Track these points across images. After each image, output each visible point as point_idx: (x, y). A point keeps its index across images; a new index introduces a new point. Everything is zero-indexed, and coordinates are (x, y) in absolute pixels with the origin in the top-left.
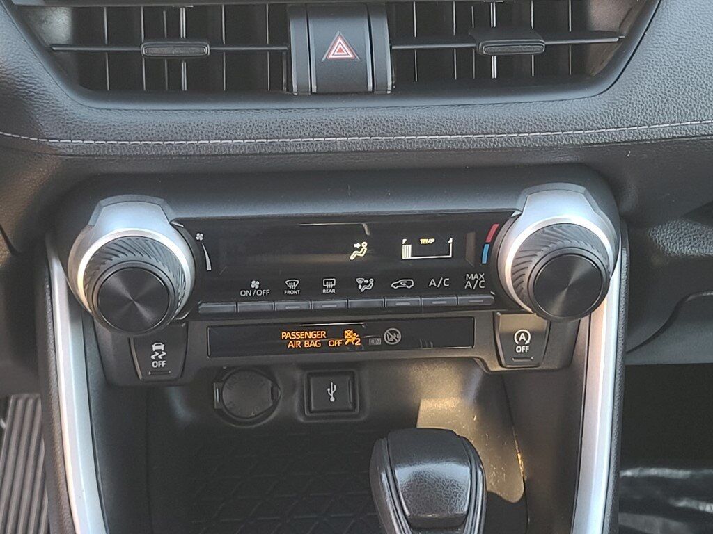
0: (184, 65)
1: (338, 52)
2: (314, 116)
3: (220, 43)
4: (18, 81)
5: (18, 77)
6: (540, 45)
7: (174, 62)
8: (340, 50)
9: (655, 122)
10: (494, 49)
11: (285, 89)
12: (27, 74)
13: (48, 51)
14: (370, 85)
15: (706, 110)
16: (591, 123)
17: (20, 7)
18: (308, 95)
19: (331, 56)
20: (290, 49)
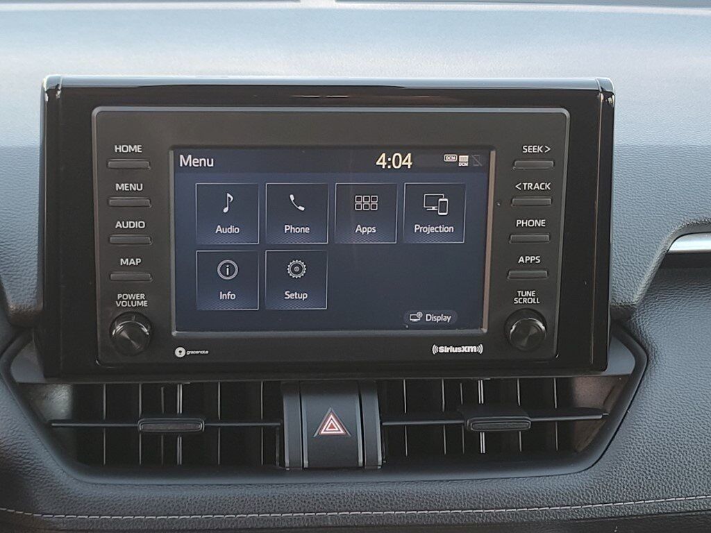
0: (180, 440)
1: (330, 428)
2: (306, 490)
3: (215, 419)
4: (16, 457)
5: (16, 453)
6: (526, 422)
7: (171, 438)
8: (332, 427)
9: (641, 498)
10: (482, 426)
11: (278, 463)
12: (25, 449)
13: (48, 428)
14: (361, 460)
15: (690, 487)
16: (577, 499)
17: (22, 384)
18: (299, 470)
19: (322, 432)
20: (282, 426)
